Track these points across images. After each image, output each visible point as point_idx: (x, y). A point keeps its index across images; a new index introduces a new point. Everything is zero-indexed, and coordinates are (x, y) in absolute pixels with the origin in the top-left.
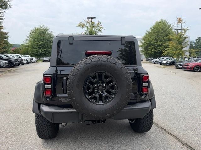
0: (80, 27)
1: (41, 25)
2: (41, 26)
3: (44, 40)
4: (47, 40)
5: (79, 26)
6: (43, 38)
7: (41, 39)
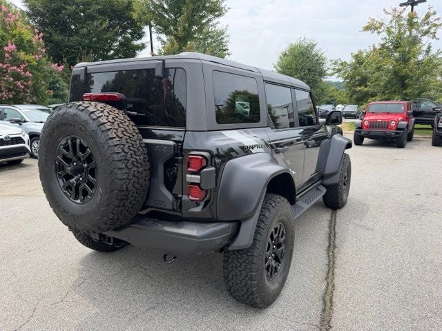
0: (369, 32)
1: (300, 38)
2: (302, 40)
3: (301, 70)
4: (309, 70)
5: (367, 28)
6: (300, 67)
7: (296, 69)
